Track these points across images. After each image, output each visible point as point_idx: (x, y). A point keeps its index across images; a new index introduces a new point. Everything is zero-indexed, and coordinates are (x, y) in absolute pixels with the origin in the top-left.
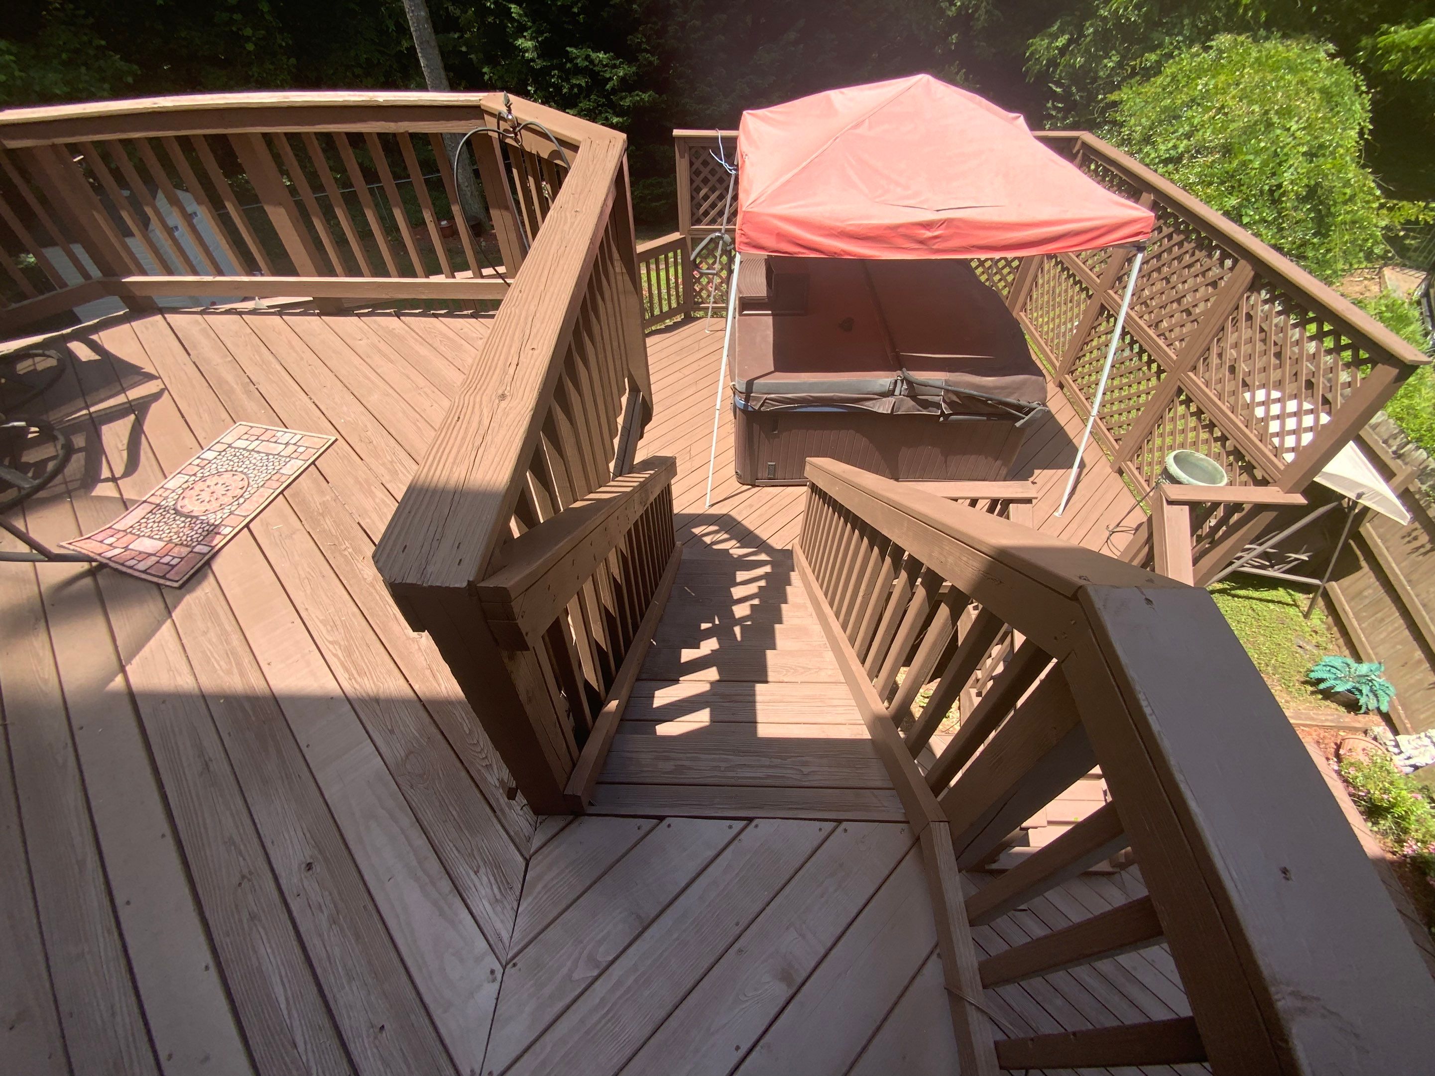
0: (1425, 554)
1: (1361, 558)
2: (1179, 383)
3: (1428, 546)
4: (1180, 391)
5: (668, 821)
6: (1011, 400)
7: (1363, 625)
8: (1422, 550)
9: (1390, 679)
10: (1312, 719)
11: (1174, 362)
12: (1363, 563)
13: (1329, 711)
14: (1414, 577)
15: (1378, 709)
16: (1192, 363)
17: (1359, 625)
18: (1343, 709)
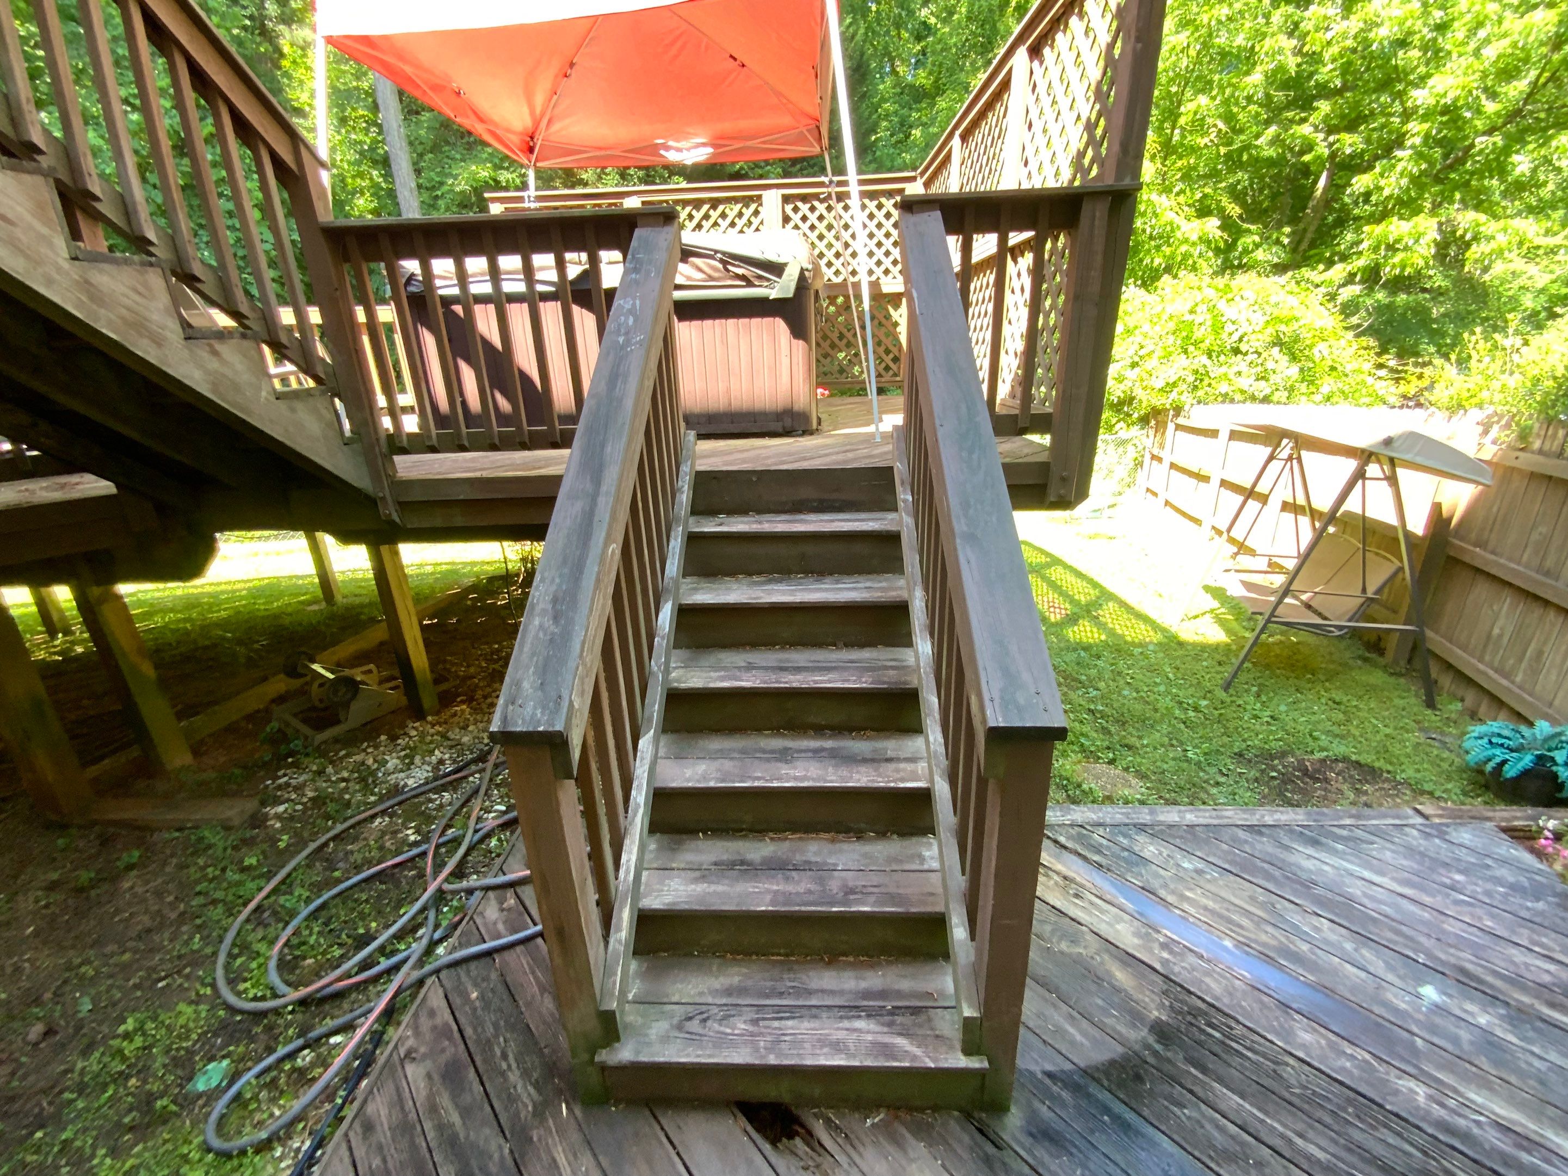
7: (1518, 679)
17: (1513, 682)
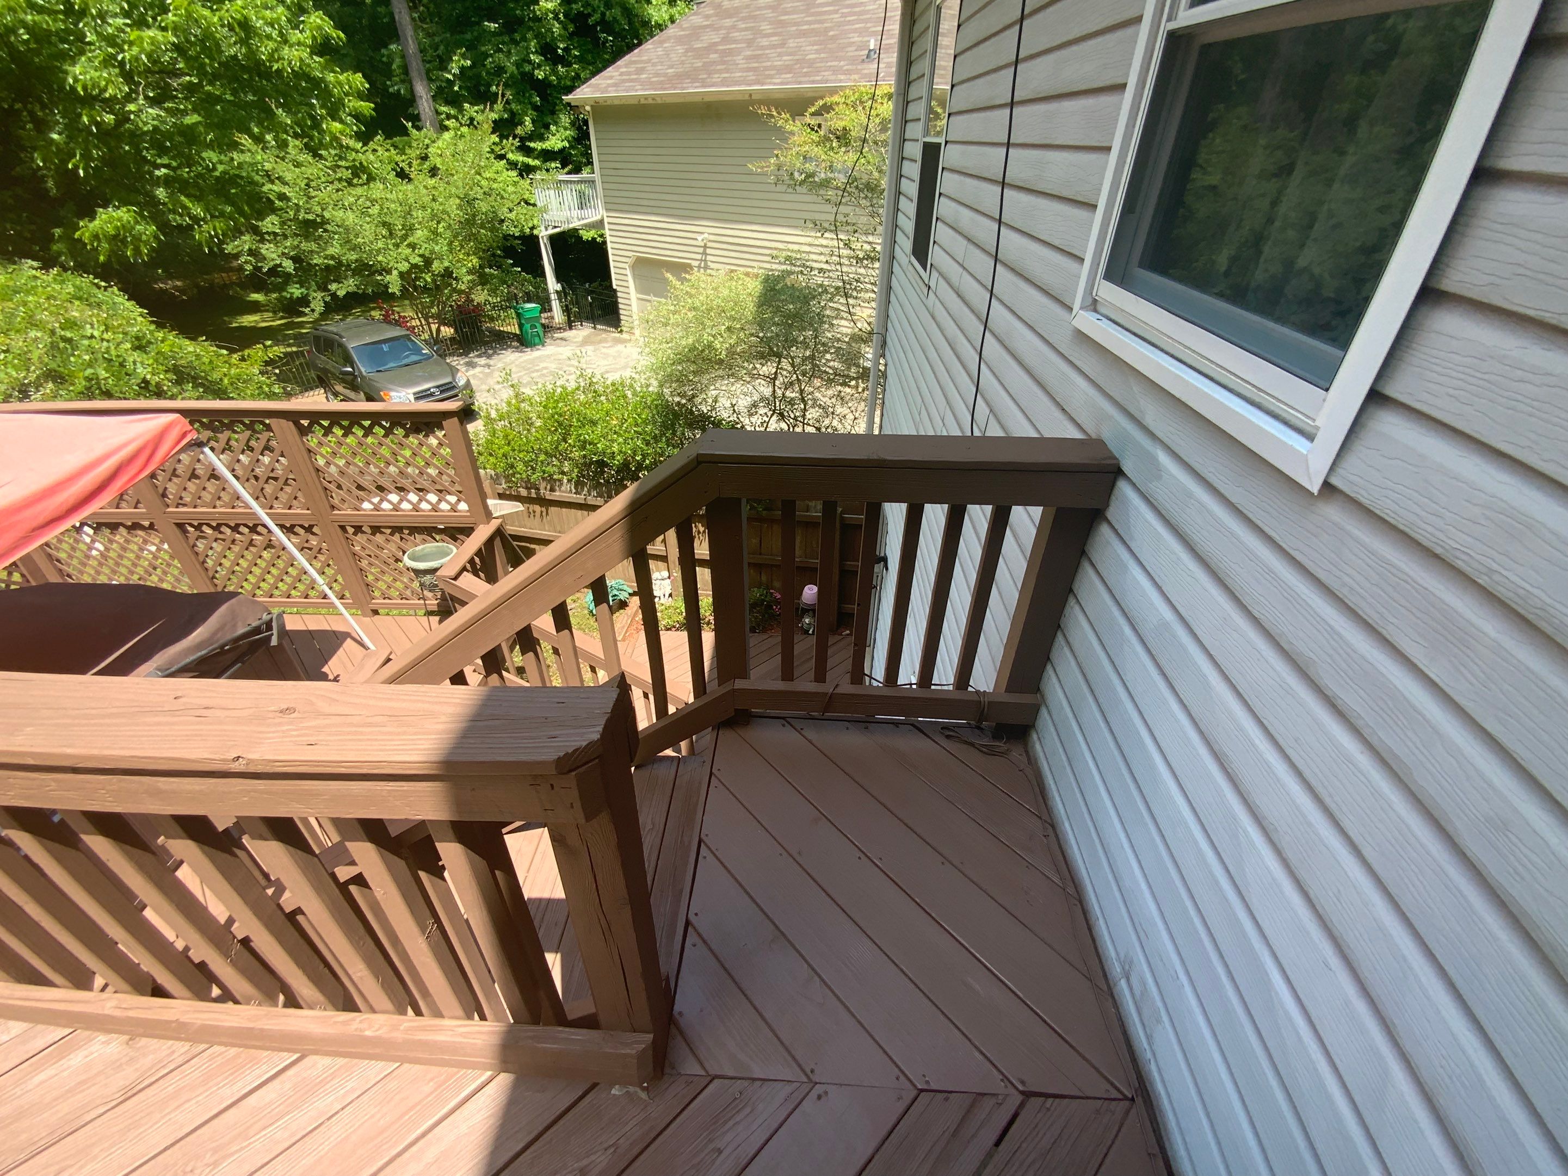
0: (547, 514)
1: (528, 545)
2: (337, 524)
3: (544, 509)
4: (343, 528)
5: (692, 917)
6: (241, 631)
8: (544, 514)
9: (615, 579)
10: (623, 627)
11: (312, 514)
12: (533, 546)
13: (621, 617)
14: (558, 528)
15: (630, 594)
16: (328, 507)
18: (622, 611)
